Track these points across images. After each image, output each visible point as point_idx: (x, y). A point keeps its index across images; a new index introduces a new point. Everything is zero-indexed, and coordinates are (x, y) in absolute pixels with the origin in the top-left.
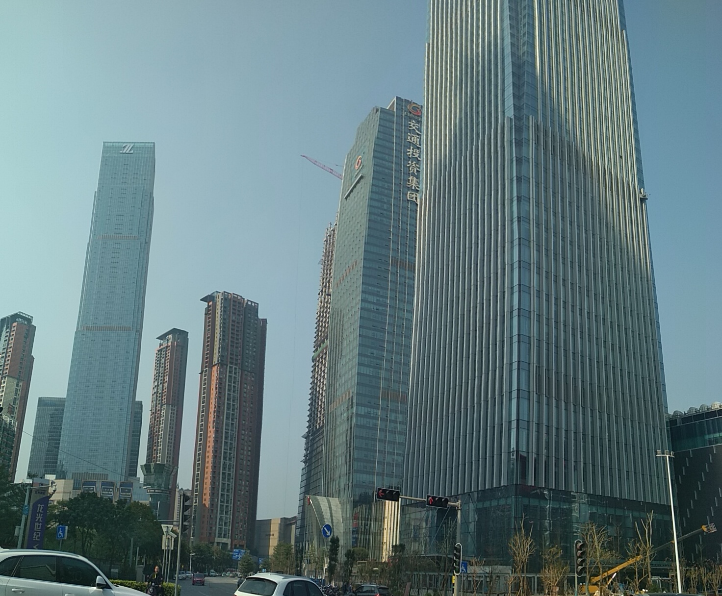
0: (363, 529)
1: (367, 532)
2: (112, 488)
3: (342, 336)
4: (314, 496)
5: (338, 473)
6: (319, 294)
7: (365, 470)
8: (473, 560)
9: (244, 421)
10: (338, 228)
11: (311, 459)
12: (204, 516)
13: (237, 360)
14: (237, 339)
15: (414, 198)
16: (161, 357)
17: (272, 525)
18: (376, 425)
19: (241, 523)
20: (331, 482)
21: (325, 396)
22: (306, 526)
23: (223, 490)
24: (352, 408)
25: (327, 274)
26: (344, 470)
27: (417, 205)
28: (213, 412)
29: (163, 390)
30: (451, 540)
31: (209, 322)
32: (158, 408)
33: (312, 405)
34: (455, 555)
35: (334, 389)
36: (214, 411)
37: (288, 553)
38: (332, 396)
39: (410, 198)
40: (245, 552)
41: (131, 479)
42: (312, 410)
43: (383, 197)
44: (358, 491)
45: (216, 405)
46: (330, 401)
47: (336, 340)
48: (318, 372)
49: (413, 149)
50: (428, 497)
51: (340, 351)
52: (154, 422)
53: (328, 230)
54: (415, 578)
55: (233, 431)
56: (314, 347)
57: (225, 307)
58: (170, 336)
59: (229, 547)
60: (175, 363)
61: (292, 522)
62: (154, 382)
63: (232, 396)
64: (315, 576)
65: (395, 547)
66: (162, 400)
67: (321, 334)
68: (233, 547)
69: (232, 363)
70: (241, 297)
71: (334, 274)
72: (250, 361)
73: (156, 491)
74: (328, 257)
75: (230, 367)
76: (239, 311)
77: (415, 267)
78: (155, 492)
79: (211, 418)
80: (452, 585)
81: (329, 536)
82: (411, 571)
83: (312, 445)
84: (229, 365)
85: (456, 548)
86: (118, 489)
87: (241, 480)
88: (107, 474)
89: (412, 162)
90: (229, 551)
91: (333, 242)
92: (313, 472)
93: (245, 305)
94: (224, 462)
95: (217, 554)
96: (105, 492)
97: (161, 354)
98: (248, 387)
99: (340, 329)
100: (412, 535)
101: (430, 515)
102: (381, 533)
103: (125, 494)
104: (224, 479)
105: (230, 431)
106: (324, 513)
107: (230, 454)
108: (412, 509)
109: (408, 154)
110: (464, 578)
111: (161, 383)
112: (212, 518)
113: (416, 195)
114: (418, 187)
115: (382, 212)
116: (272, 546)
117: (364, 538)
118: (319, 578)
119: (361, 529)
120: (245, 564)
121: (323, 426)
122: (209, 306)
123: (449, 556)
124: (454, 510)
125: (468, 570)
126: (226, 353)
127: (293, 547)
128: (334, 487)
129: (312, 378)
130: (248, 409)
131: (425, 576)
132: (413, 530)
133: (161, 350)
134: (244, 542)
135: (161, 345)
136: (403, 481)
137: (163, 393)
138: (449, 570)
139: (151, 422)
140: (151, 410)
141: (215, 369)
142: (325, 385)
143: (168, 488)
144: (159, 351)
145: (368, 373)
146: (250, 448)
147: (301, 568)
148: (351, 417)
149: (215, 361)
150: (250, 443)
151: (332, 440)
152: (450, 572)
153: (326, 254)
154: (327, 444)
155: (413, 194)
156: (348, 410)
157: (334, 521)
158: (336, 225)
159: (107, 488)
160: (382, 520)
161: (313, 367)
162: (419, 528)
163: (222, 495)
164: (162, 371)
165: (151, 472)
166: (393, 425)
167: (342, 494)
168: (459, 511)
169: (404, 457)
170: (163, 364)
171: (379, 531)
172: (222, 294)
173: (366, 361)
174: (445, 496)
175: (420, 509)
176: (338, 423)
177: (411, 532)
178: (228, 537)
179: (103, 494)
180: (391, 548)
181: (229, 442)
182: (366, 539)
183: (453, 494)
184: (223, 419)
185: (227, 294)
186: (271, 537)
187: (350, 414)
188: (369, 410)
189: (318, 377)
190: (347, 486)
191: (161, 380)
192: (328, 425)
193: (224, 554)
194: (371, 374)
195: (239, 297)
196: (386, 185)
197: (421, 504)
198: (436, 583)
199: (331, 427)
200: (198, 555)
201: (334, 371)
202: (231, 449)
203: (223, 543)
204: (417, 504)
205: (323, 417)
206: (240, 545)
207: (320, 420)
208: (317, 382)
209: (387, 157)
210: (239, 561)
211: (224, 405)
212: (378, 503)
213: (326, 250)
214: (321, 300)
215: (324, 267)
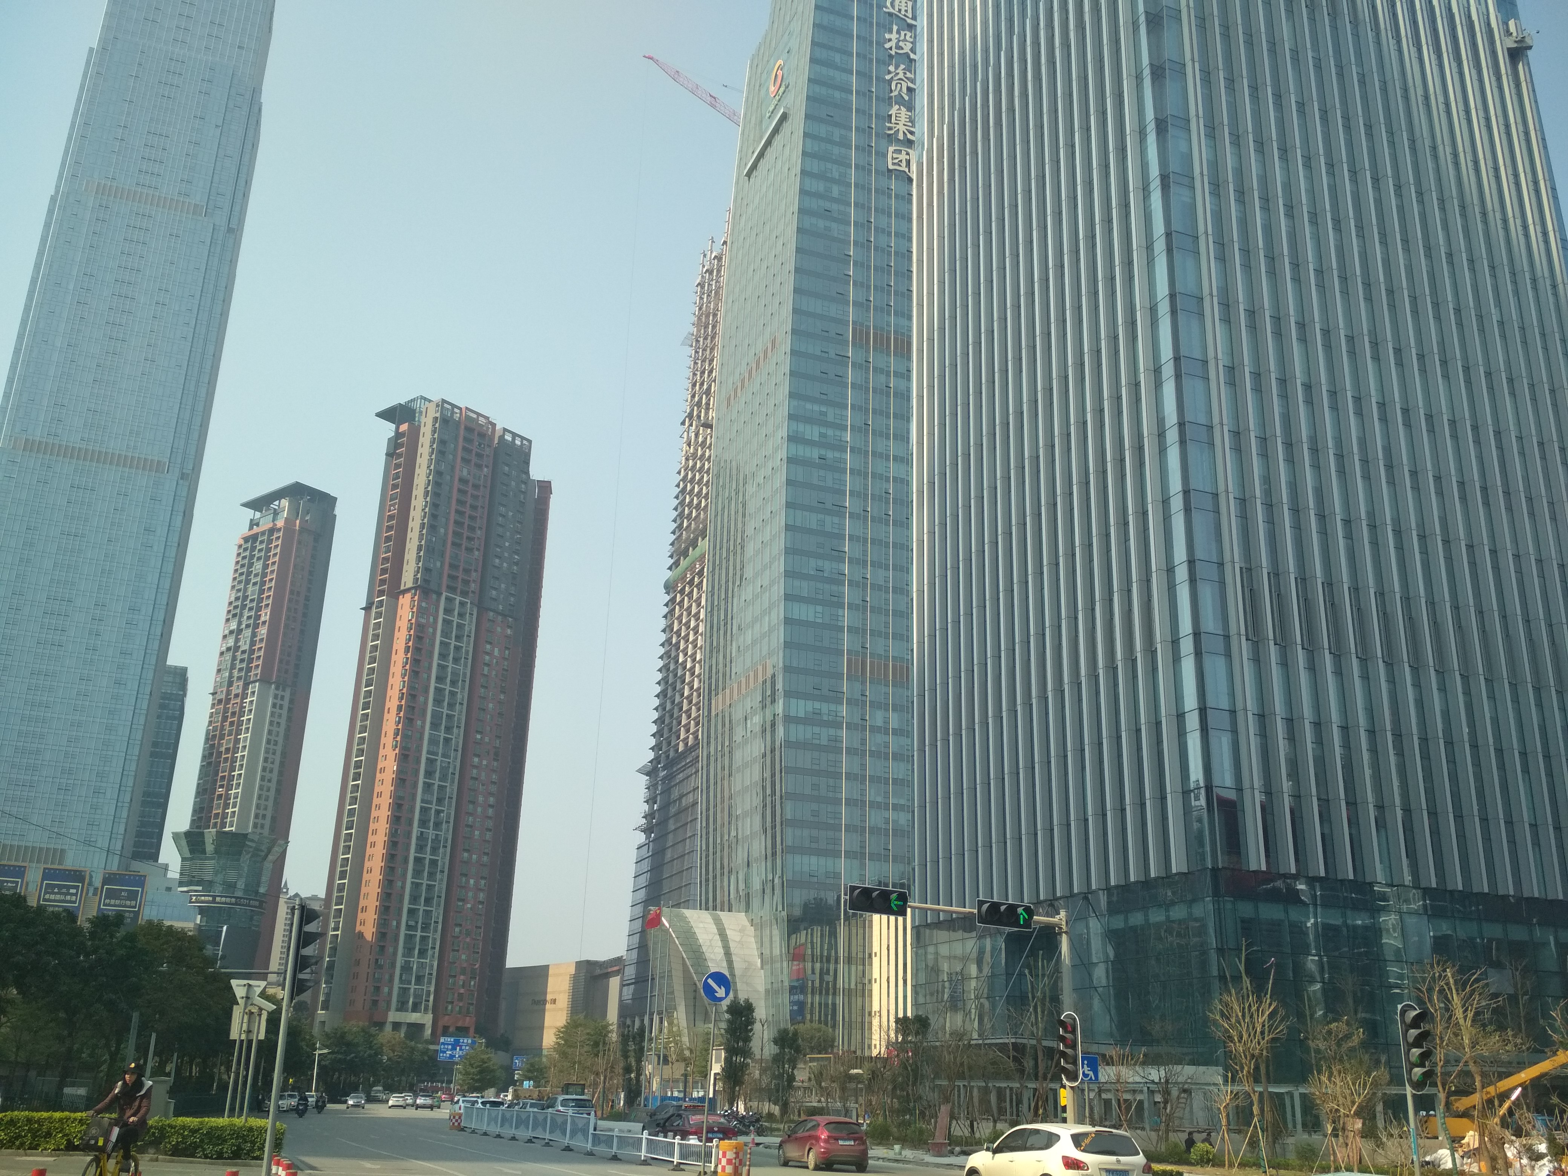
0: (818, 981)
1: (828, 988)
2: (77, 887)
3: (743, 532)
4: (675, 910)
5: (740, 856)
6: (683, 423)
7: (814, 845)
8: (1112, 1052)
9: (481, 733)
10: (731, 250)
11: (663, 822)
12: (358, 963)
13: (466, 582)
14: (472, 529)
15: (904, 164)
16: (252, 557)
17: (550, 979)
18: (837, 740)
19: (462, 977)
20: (722, 874)
21: (700, 675)
22: (653, 979)
23: (414, 899)
24: (773, 701)
25: (703, 373)
26: (759, 846)
27: (910, 180)
28: (394, 710)
29: (253, 643)
30: (1047, 1004)
31: (397, 476)
32: (234, 690)
33: (665, 696)
34: (1062, 1039)
35: (725, 657)
36: (400, 708)
37: (598, 1041)
38: (721, 675)
39: (894, 164)
40: (474, 1042)
41: (140, 867)
42: (664, 709)
43: (829, 165)
44: (799, 897)
45: (405, 691)
46: (713, 687)
47: (728, 541)
48: (680, 618)
49: (898, 32)
50: (981, 903)
51: (738, 568)
52: (222, 726)
53: (705, 256)
54: (959, 1096)
55: (448, 757)
56: (671, 556)
57: (442, 442)
58: (283, 501)
59: (428, 1032)
60: (293, 576)
61: (610, 970)
62: (228, 620)
63: (450, 670)
64: (685, 1092)
65: (903, 1023)
66: (249, 669)
67: (689, 526)
68: (440, 1030)
69: (452, 589)
70: (487, 418)
71: (721, 373)
72: (503, 586)
73: (218, 899)
74: (706, 327)
75: (447, 598)
76: (479, 455)
77: (910, 344)
78: (214, 901)
79: (390, 723)
80: (1059, 1109)
81: (721, 999)
82: (950, 1079)
83: (667, 791)
84: (444, 594)
85: (1062, 1024)
86: (96, 889)
87: (466, 875)
88: (63, 851)
89: (897, 67)
90: (428, 1042)
91: (718, 288)
92: (669, 855)
93: (496, 441)
94: (422, 833)
95: (394, 1051)
96: (52, 897)
97: (253, 548)
98: (496, 650)
99: (736, 512)
100: (946, 996)
101: (988, 948)
102: (863, 989)
103: (118, 902)
104: (417, 873)
105: (439, 758)
106: (704, 949)
107: (438, 812)
108: (942, 935)
109: (887, 46)
110: (1092, 1095)
111: (248, 626)
112: (381, 967)
113: (908, 154)
114: (912, 133)
115: (828, 205)
116: (550, 1027)
117: (820, 1004)
118: (695, 1095)
119: (813, 982)
120: (472, 1070)
121: (696, 745)
122: (398, 435)
123: (1045, 1043)
124: (1050, 936)
125: (1100, 1075)
126: (438, 564)
127: (614, 1027)
128: (734, 886)
129: (664, 631)
130: (491, 705)
131: (985, 1091)
132: (947, 984)
133: (253, 538)
134: (469, 1021)
135: (253, 524)
136: (914, 870)
137: (252, 652)
138: (1049, 1076)
139: (210, 723)
140: (213, 694)
141: (405, 601)
142: (701, 648)
143: (257, 893)
144: (246, 540)
145: (811, 619)
146: (492, 800)
147: (639, 1075)
148: (773, 725)
149: (408, 578)
150: (493, 789)
151: (723, 779)
152: (1052, 1080)
153: (699, 319)
154: (708, 788)
155: (900, 152)
156: (764, 707)
157: (736, 965)
158: (725, 243)
159: (59, 886)
160: (866, 959)
161: (666, 605)
162: (963, 979)
163: (411, 912)
164: (253, 594)
165: (204, 852)
166: (880, 738)
167: (756, 902)
168: (1064, 938)
169: (913, 812)
170: (256, 575)
171: (860, 987)
172: (438, 406)
173: (804, 588)
174: (1022, 901)
175: (959, 934)
176: (738, 738)
177: (944, 987)
178: (426, 1009)
179: (45, 900)
180: (893, 1025)
181: (437, 783)
182: (827, 1005)
183: (1042, 898)
184: (423, 727)
185: (449, 407)
186: (548, 1006)
187: (769, 718)
188: (817, 705)
189: (680, 630)
190: (769, 885)
191: (249, 618)
192: (709, 743)
193: (413, 1049)
194: (820, 621)
195: (482, 420)
196: (837, 133)
197: (964, 923)
198: (1017, 1105)
199: (719, 748)
200: (337, 1053)
201: (722, 617)
202: (440, 801)
203: (408, 1024)
204: (954, 923)
205: (697, 724)
206: (458, 1029)
207: (688, 731)
208: (678, 643)
209: (837, 58)
210: (457, 1064)
211: (427, 691)
212: (853, 922)
213: (700, 309)
214: (689, 438)
215: (697, 352)
